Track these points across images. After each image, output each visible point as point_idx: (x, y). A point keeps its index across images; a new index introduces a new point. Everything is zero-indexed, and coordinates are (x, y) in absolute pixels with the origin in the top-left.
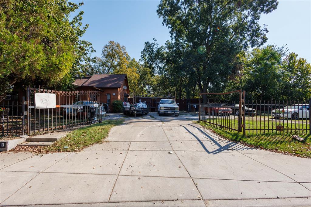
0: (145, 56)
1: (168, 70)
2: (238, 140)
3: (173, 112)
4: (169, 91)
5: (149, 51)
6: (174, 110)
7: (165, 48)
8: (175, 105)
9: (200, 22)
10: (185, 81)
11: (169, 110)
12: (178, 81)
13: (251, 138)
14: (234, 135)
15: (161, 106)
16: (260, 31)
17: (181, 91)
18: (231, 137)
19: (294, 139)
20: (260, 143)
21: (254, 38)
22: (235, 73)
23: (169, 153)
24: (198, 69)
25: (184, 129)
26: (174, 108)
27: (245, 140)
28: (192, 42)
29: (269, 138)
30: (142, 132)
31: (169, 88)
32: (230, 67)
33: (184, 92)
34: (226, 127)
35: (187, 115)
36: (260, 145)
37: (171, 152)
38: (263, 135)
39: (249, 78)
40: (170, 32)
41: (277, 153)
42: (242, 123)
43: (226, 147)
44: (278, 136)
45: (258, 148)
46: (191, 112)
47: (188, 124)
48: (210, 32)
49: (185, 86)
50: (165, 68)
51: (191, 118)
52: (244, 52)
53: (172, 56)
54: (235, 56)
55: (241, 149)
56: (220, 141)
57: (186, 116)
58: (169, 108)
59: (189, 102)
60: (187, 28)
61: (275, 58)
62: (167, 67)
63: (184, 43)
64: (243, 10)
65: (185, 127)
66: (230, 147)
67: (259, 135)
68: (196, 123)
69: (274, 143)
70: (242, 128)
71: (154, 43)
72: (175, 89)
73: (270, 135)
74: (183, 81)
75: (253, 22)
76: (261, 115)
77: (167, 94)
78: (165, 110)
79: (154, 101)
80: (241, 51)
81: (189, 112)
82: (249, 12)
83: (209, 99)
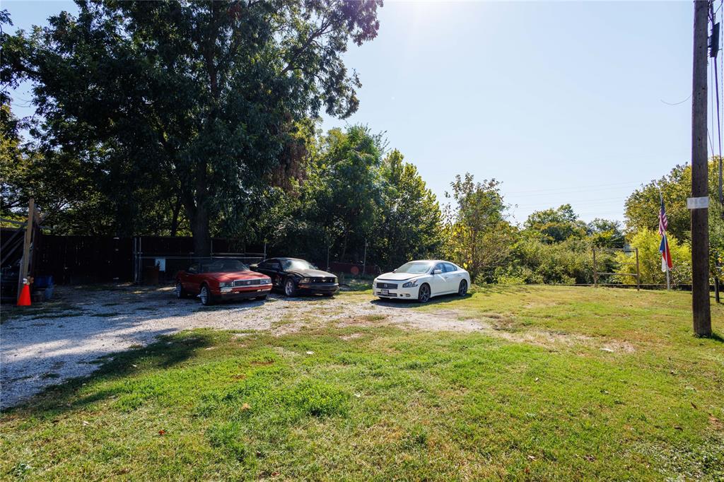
16: (345, 79)
21: (333, 94)
39: (323, 188)
52: (313, 120)
59: (138, 250)
61: (371, 152)
64: (311, 8)
75: (331, 53)
82: (323, 24)
83: (214, 241)
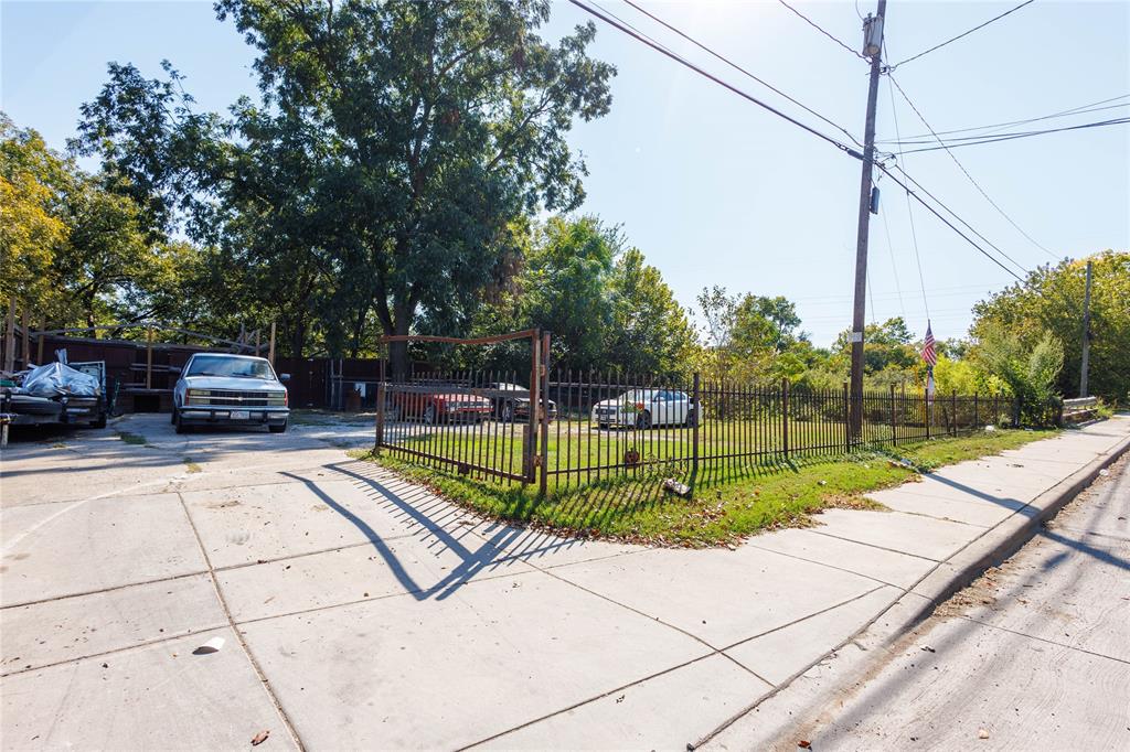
0: (110, 132)
1: (242, 228)
2: (525, 514)
3: (260, 415)
4: (247, 322)
5: (135, 112)
6: (264, 403)
7: (228, 129)
8: (271, 384)
9: (389, 69)
10: (322, 285)
11: (236, 403)
12: (292, 284)
13: (564, 501)
14: (513, 496)
15: (189, 385)
16: (568, 165)
17: (301, 325)
18: (501, 505)
19: (669, 490)
20: (591, 515)
21: (554, 183)
22: (502, 282)
23: (201, 651)
24: (378, 247)
25: (308, 490)
26: (265, 394)
27: (547, 511)
28: (357, 134)
29: (611, 494)
30: (21, 536)
31: (247, 309)
32: (488, 257)
33: (316, 328)
34: (480, 469)
35: (325, 425)
36: (592, 524)
37: (215, 642)
38: (595, 486)
39: (539, 303)
40: (258, 64)
41: (638, 547)
42: (539, 453)
43: (488, 555)
44: (632, 486)
45: (586, 537)
46: (344, 410)
47: (326, 466)
48: (424, 119)
49: (322, 309)
50: (228, 217)
51: (344, 438)
52: (528, 217)
53: (266, 171)
54: (503, 226)
55: (537, 550)
56: (462, 531)
57: (320, 428)
58: (237, 394)
59: (336, 372)
60: (339, 75)
61: (599, 256)
62: (235, 213)
63: (325, 134)
64: (527, 85)
65: (310, 484)
66: (501, 549)
67: (584, 489)
68: (363, 459)
69: (626, 509)
70: (538, 469)
71: (167, 86)
72: (273, 316)
73: (612, 484)
74: (312, 285)
75: (552, 134)
76: (569, 420)
77: (233, 332)
78: (213, 402)
79: (153, 363)
80: (517, 213)
81: (337, 410)
82: (542, 100)
83: (415, 364)
